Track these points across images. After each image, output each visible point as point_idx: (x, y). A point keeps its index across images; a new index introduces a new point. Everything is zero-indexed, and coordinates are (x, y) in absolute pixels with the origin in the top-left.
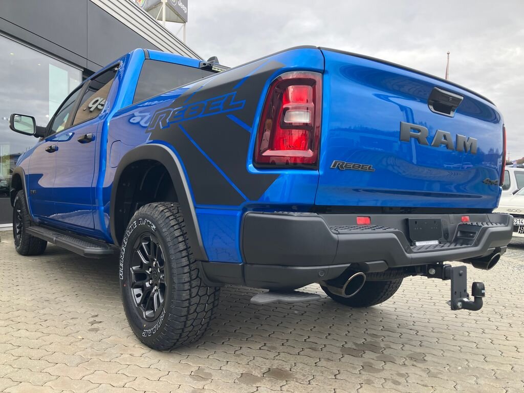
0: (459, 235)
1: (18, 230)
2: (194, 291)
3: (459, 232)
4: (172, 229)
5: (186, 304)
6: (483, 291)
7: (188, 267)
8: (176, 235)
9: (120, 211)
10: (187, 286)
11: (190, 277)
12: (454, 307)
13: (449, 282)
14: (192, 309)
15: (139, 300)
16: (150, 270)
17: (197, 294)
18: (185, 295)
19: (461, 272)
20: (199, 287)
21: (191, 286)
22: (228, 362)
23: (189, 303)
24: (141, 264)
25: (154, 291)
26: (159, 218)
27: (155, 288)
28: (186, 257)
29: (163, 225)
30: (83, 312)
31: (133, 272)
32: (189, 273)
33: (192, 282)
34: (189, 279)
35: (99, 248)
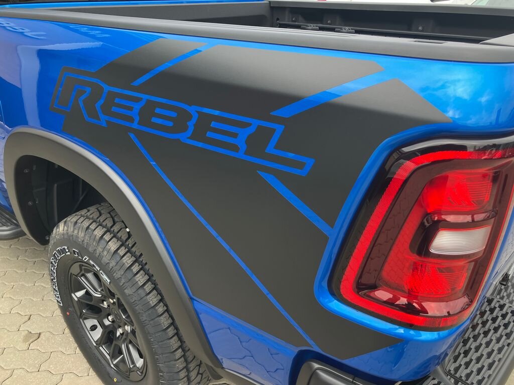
2: (194, 373)
8: (152, 303)
10: (183, 374)
11: (186, 360)
15: (97, 334)
17: (198, 374)
21: (188, 370)
24: (87, 293)
25: (118, 334)
26: (111, 265)
27: (119, 331)
28: (176, 338)
29: (123, 281)
30: (8, 309)
31: (76, 299)
32: (184, 356)
33: (190, 366)
34: (184, 365)
35: (5, 228)
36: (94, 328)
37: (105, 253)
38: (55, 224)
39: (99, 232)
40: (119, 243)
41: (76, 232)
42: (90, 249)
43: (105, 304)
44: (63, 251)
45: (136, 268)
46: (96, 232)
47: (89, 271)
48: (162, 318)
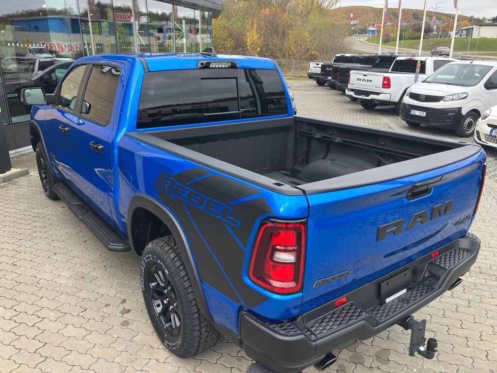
0: (426, 275)
1: (43, 176)
2: (203, 330)
3: (427, 272)
4: (182, 280)
5: (198, 339)
6: (435, 349)
7: (197, 314)
8: (186, 286)
9: (137, 231)
10: (197, 328)
11: (200, 321)
12: (411, 354)
13: (410, 331)
14: (202, 341)
15: (159, 310)
16: (166, 290)
17: (206, 331)
18: (197, 334)
19: (421, 327)
20: (207, 326)
21: (200, 327)
22: (232, 368)
23: (200, 338)
24: (158, 284)
25: (170, 309)
26: (170, 265)
27: (171, 307)
28: (196, 306)
29: (174, 274)
30: (114, 294)
31: (152, 287)
32: (199, 317)
33: (202, 324)
34: (199, 323)
35: (120, 245)
36: (158, 306)
37: (168, 259)
38: (147, 244)
39: (167, 249)
40: (176, 255)
41: (156, 247)
42: (162, 257)
43: (166, 291)
44: (149, 257)
45: (176, 259)
46: (166, 248)
47: (160, 270)
48: (190, 294)
